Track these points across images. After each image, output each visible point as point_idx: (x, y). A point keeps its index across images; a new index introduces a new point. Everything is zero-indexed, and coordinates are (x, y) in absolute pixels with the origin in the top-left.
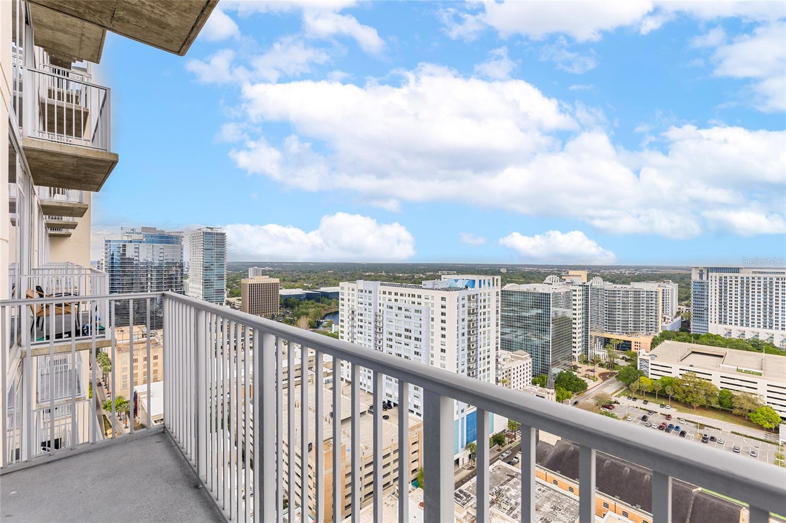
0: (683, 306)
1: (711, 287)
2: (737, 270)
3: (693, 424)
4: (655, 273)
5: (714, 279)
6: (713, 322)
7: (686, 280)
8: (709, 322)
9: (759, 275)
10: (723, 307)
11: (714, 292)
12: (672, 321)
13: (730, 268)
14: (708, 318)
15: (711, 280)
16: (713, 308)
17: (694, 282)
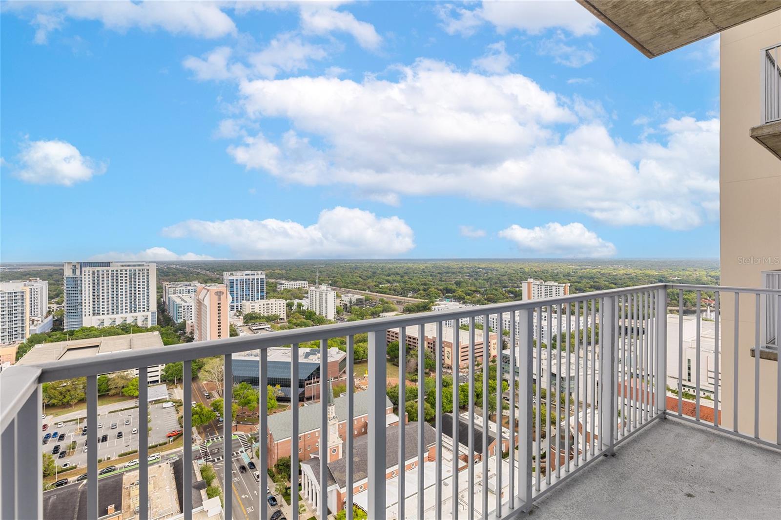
0: (53, 304)
1: (85, 281)
2: (108, 264)
3: (71, 423)
4: (15, 270)
5: (87, 274)
6: (87, 315)
7: (54, 276)
8: (83, 315)
9: (126, 268)
10: (96, 299)
11: (87, 286)
12: (42, 322)
13: (102, 263)
14: (82, 312)
15: (85, 275)
16: (87, 301)
17: (67, 278)
